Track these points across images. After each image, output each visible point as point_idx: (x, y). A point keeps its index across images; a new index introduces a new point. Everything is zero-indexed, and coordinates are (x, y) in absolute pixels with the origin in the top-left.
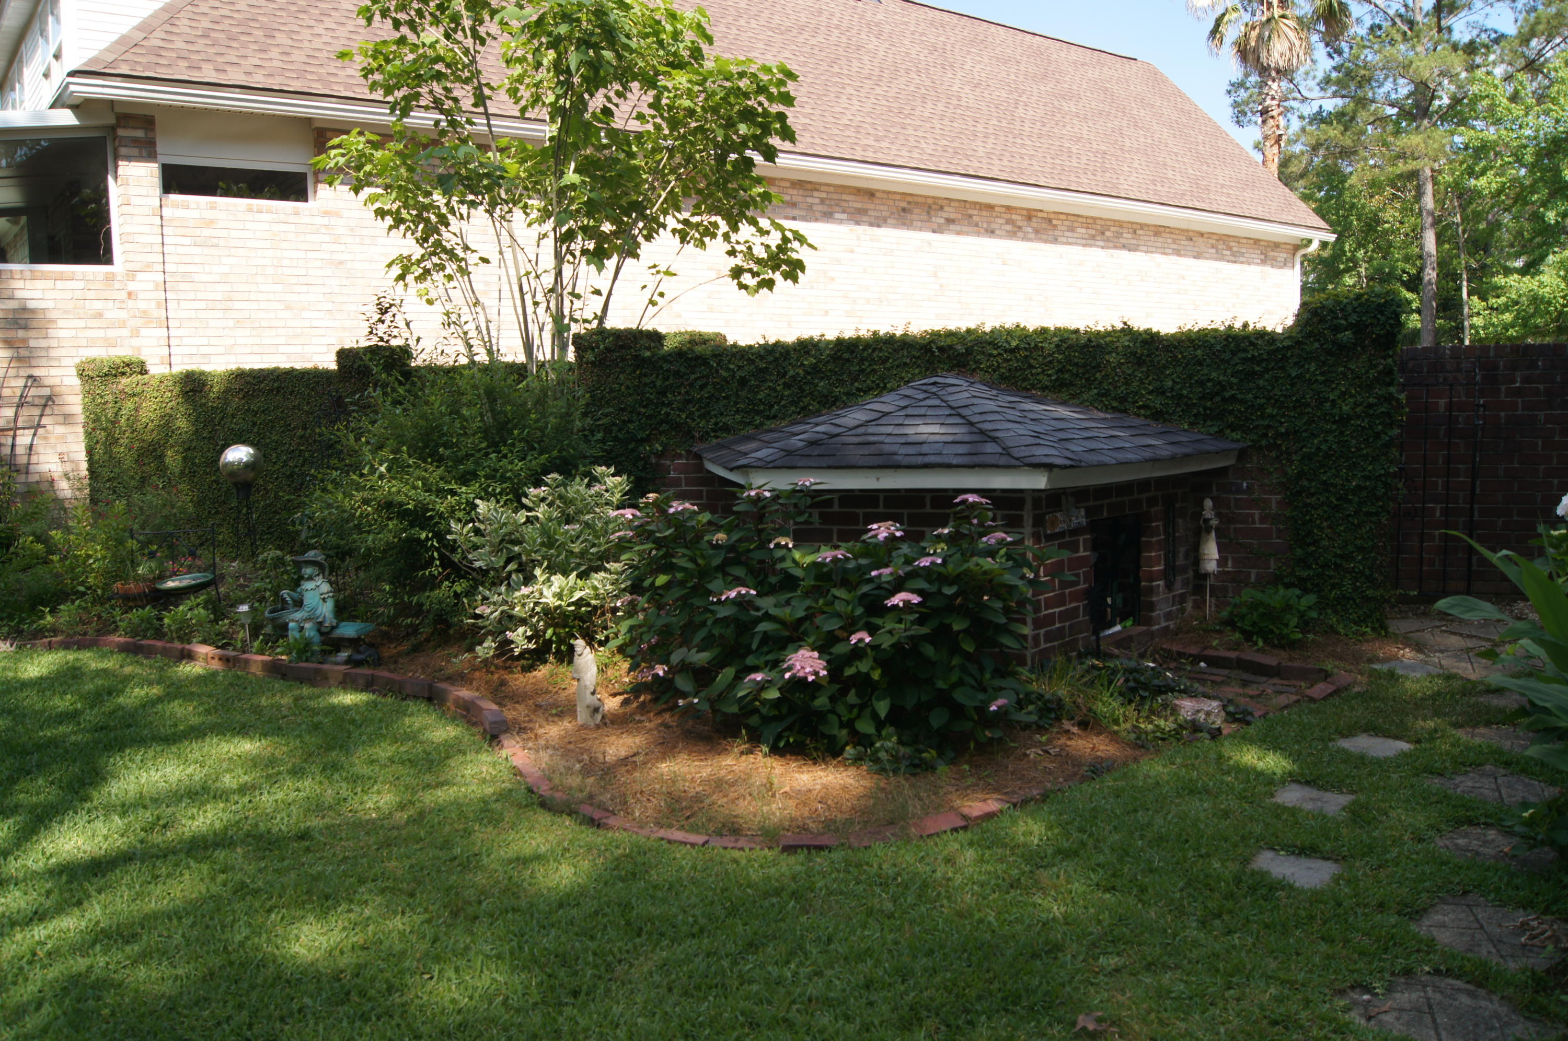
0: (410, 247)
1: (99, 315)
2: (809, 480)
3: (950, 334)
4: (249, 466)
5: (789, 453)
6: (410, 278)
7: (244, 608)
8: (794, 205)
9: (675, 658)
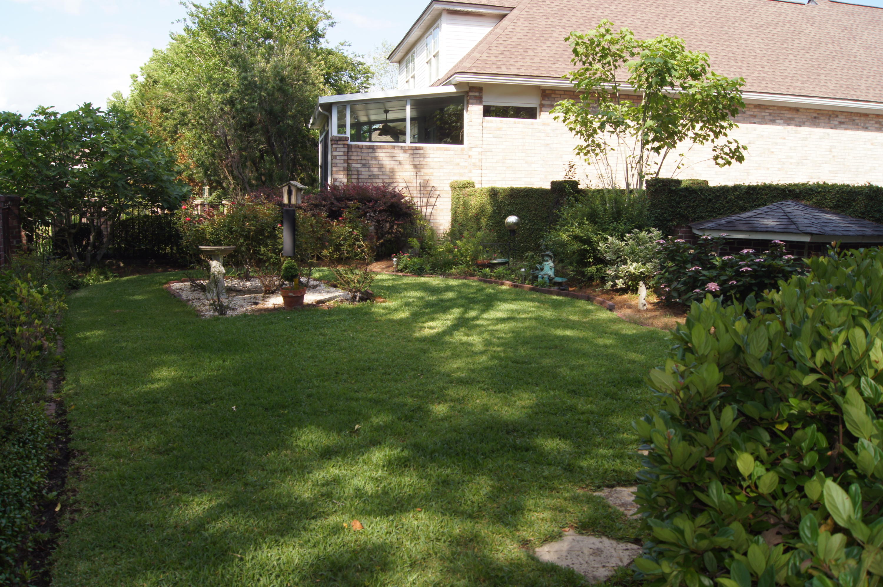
0: (581, 141)
1: (458, 164)
2: (724, 235)
3: (795, 185)
4: (516, 224)
5: (720, 225)
6: (582, 154)
7: (523, 270)
8: (755, 116)
9: (673, 286)
